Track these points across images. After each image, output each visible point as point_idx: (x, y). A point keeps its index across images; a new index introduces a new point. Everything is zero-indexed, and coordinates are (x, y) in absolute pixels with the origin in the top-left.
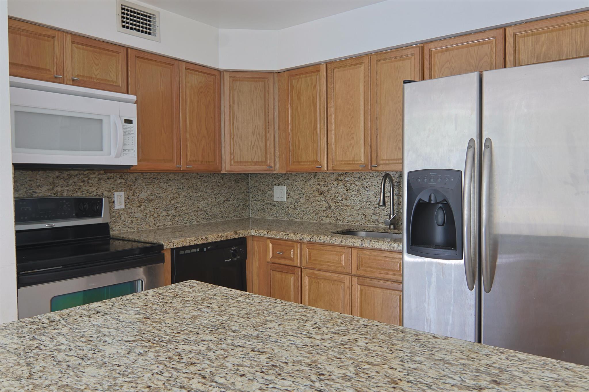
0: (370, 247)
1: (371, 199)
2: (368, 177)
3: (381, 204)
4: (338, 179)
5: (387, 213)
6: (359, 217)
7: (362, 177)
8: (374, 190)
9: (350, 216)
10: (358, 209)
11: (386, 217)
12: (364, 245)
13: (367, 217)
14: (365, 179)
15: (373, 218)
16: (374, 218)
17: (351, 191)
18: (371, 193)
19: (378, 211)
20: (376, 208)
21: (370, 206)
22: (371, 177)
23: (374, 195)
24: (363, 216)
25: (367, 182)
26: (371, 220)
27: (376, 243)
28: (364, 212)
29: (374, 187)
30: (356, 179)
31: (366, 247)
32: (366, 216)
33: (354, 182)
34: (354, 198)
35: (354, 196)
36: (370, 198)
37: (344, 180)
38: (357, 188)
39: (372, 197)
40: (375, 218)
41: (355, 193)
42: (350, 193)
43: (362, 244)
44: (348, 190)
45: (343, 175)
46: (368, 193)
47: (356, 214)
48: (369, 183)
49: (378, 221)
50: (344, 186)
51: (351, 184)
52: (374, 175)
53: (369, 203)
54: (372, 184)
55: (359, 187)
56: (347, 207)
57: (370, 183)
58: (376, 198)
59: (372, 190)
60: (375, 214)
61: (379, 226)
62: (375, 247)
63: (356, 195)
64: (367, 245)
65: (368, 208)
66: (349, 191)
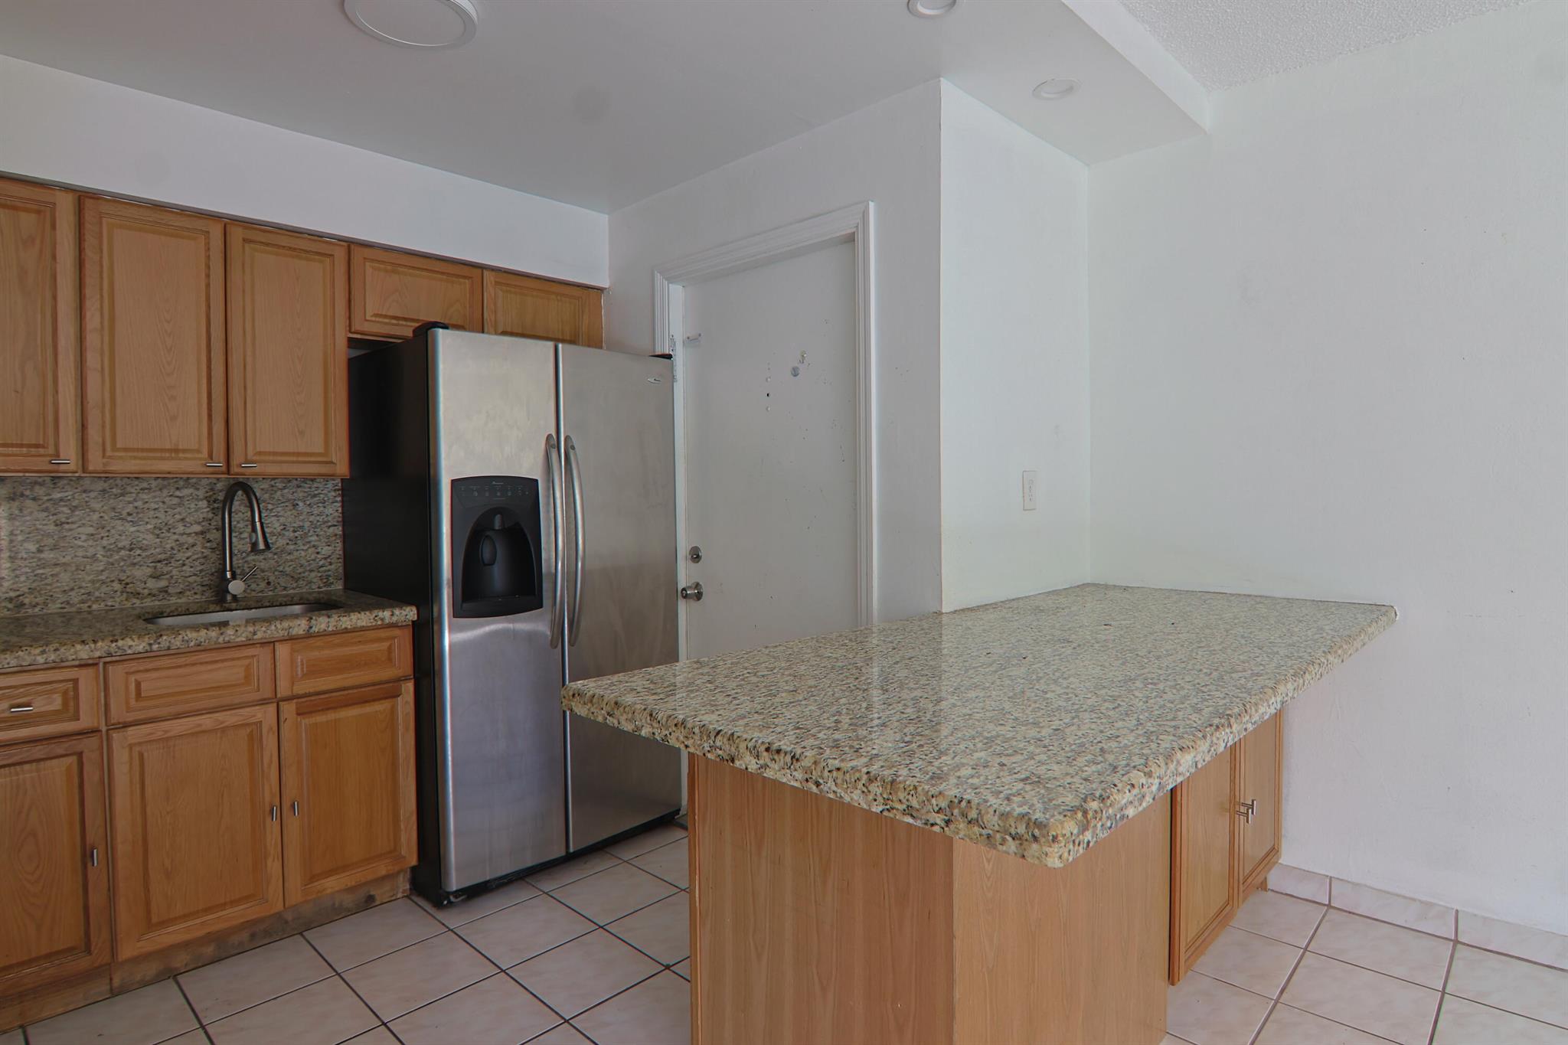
0: (330, 629)
1: (144, 542)
2: (133, 490)
3: (262, 546)
4: (22, 495)
5: (192, 569)
6: (104, 589)
7: (114, 490)
8: (154, 521)
9: (72, 589)
10: (101, 568)
11: (190, 579)
12: (315, 629)
13: (131, 585)
14: (122, 495)
15: (151, 587)
16: (152, 584)
17: (74, 526)
18: (142, 528)
19: (166, 569)
20: (159, 561)
21: (139, 559)
22: (141, 489)
23: (153, 533)
24: (117, 586)
25: (129, 503)
26: (146, 592)
27: (344, 619)
28: (121, 574)
29: (152, 512)
30: (92, 495)
31: (321, 630)
32: (127, 584)
33: (84, 504)
34: (85, 544)
35: (83, 537)
36: (140, 539)
37: (46, 498)
38: (96, 516)
39: (146, 536)
40: (158, 586)
41: (91, 530)
42: (71, 530)
43: (311, 627)
44: (64, 523)
45: (41, 484)
46: (132, 529)
47: (93, 582)
48: (136, 504)
49: (166, 592)
50: (46, 514)
51: (73, 509)
52: (153, 486)
53: (139, 552)
54: (146, 506)
55: (102, 514)
56: (58, 569)
57: (139, 504)
58: (158, 540)
59: (147, 520)
60: (156, 577)
61: (172, 602)
62: (343, 627)
63: (92, 535)
64: (323, 626)
65: (134, 564)
66: (67, 526)
